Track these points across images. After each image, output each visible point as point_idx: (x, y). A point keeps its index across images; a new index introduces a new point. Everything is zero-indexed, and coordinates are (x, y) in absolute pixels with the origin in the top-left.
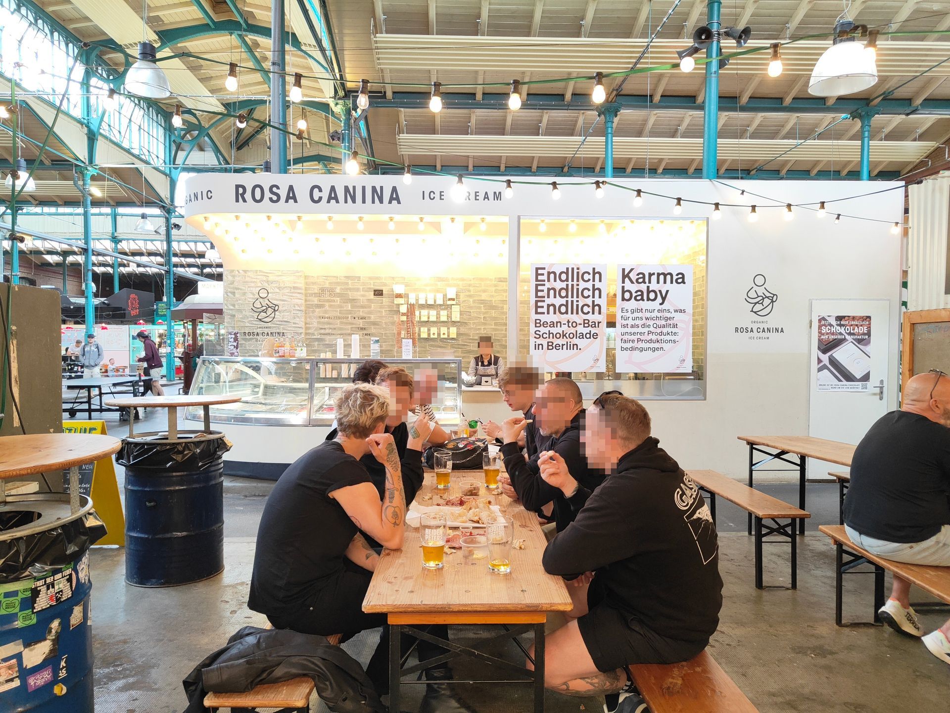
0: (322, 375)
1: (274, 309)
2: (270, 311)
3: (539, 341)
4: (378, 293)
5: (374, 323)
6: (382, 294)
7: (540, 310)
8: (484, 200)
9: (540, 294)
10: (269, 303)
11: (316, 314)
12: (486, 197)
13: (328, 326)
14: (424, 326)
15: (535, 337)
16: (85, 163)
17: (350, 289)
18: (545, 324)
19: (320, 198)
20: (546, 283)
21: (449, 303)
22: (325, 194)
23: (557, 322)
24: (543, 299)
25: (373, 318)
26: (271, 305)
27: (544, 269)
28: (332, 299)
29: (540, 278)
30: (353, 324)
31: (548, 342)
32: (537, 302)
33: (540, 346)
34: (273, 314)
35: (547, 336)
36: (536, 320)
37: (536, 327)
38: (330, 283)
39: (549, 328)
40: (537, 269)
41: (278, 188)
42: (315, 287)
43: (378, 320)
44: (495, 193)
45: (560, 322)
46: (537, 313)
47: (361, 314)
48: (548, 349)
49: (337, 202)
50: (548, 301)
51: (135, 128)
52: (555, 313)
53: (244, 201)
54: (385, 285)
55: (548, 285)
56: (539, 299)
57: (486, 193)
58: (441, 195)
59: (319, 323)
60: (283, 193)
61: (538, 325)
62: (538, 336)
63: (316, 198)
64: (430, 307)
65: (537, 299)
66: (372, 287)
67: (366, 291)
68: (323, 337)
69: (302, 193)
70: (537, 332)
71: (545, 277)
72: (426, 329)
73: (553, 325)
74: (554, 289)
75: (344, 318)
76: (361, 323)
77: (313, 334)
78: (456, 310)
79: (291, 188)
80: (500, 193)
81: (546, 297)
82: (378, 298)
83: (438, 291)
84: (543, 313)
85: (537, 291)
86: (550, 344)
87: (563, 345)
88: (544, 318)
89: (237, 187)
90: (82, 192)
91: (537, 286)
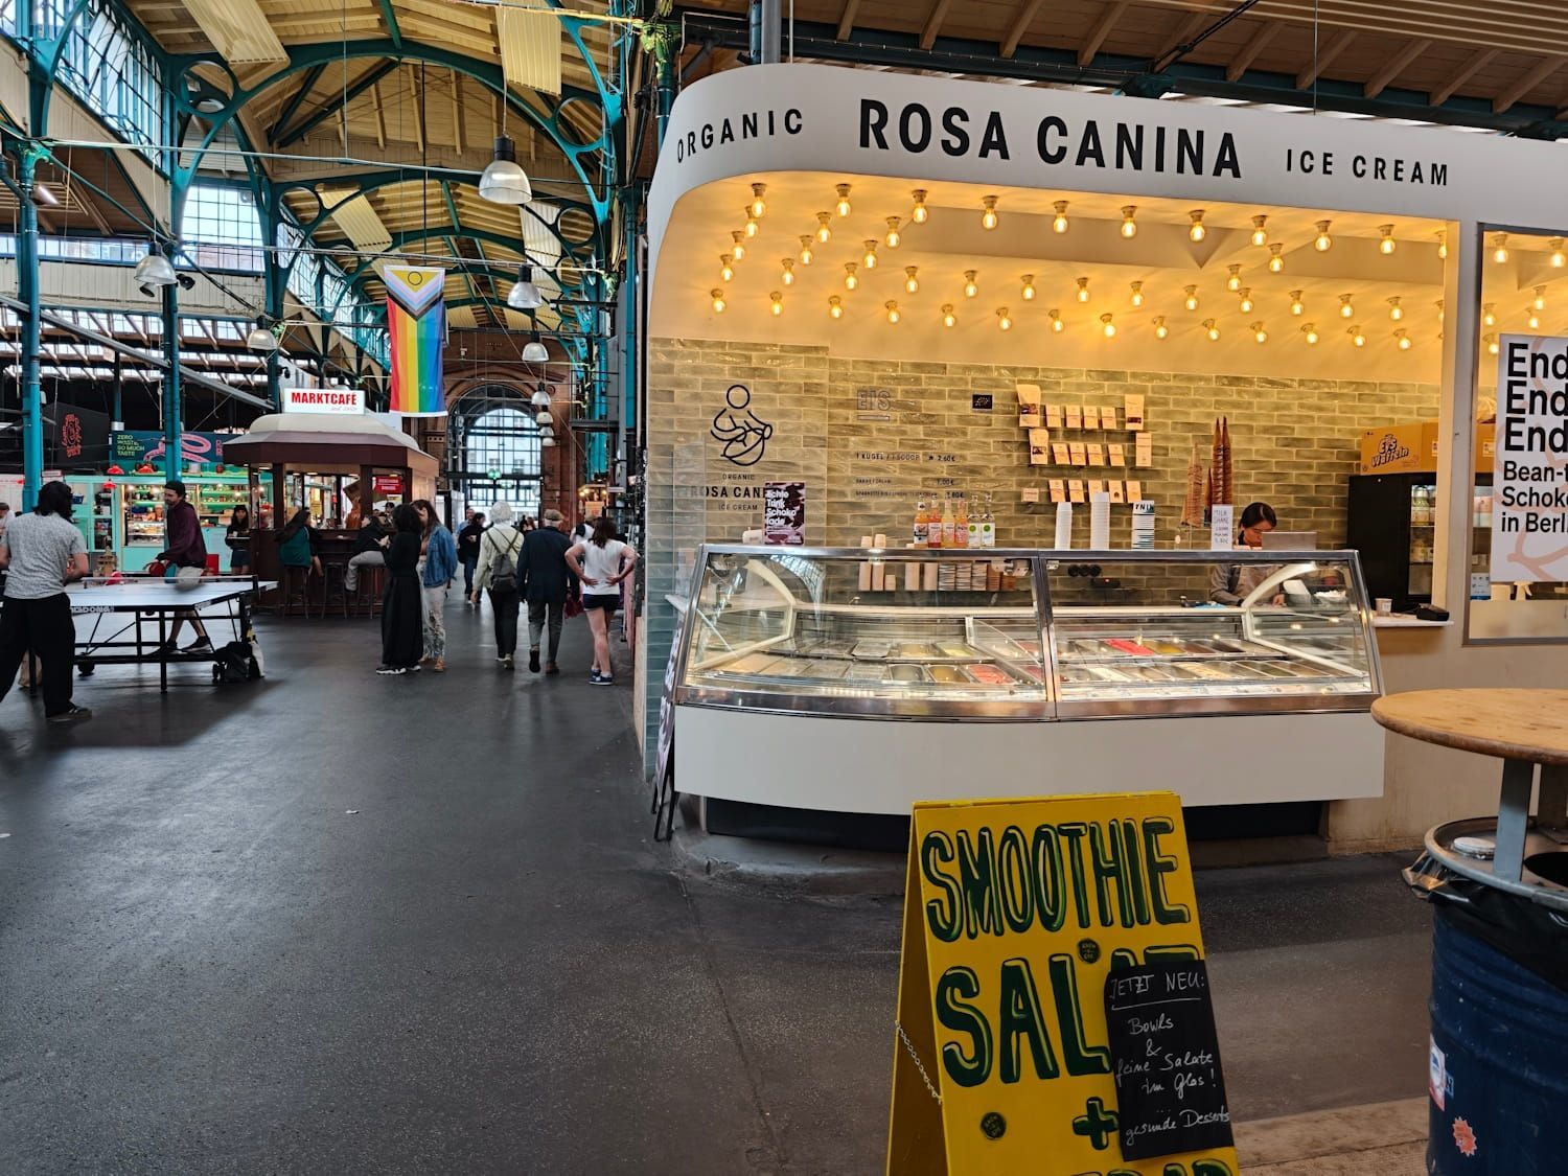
0: (864, 586)
1: (763, 435)
2: (752, 437)
3: (1511, 512)
4: (983, 402)
5: (973, 471)
6: (989, 406)
7: (1514, 441)
8: (1413, 181)
9: (1516, 404)
10: (750, 420)
11: (852, 448)
12: (1417, 175)
13: (874, 476)
14: (1078, 477)
15: (1504, 503)
16: (25, 133)
17: (922, 394)
18: (1523, 473)
19: (1062, 151)
20: (1528, 379)
21: (1130, 427)
22: (1073, 142)
23: (1546, 469)
24: (1522, 416)
25: (971, 457)
26: (755, 425)
27: (1525, 347)
28: (884, 414)
29: (1517, 367)
30: (927, 471)
31: (1528, 514)
32: (1509, 421)
33: (1513, 523)
34: (760, 445)
35: (1527, 499)
36: (1507, 463)
37: (1506, 478)
38: (881, 378)
39: (1530, 483)
40: (1513, 347)
41: (964, 117)
42: (851, 386)
43: (979, 463)
44: (1434, 167)
45: (1552, 469)
46: (1509, 447)
47: (947, 449)
48: (1528, 530)
49: (1101, 163)
50: (1532, 421)
51: (113, 77)
52: (1543, 449)
53: (882, 144)
54: (997, 384)
55: (1533, 384)
56: (1515, 416)
57: (1417, 165)
58: (1326, 163)
59: (855, 467)
60: (976, 130)
61: (1510, 475)
62: (1509, 500)
63: (1052, 151)
64: (1086, 434)
65: (1509, 415)
66: (970, 387)
67: (956, 398)
68: (863, 499)
69: (1020, 135)
70: (1509, 492)
71: (1526, 367)
72: (1080, 484)
73: (1538, 474)
74: (1542, 394)
75: (908, 457)
76: (943, 469)
77: (842, 494)
78: (1144, 442)
79: (995, 119)
80: (1444, 167)
81: (1527, 411)
82: (981, 415)
83: (1104, 400)
84: (1520, 448)
85: (1511, 396)
86: (1532, 518)
87: (1555, 521)
88: (1523, 459)
89: (867, 105)
90: (18, 195)
91: (1511, 384)
